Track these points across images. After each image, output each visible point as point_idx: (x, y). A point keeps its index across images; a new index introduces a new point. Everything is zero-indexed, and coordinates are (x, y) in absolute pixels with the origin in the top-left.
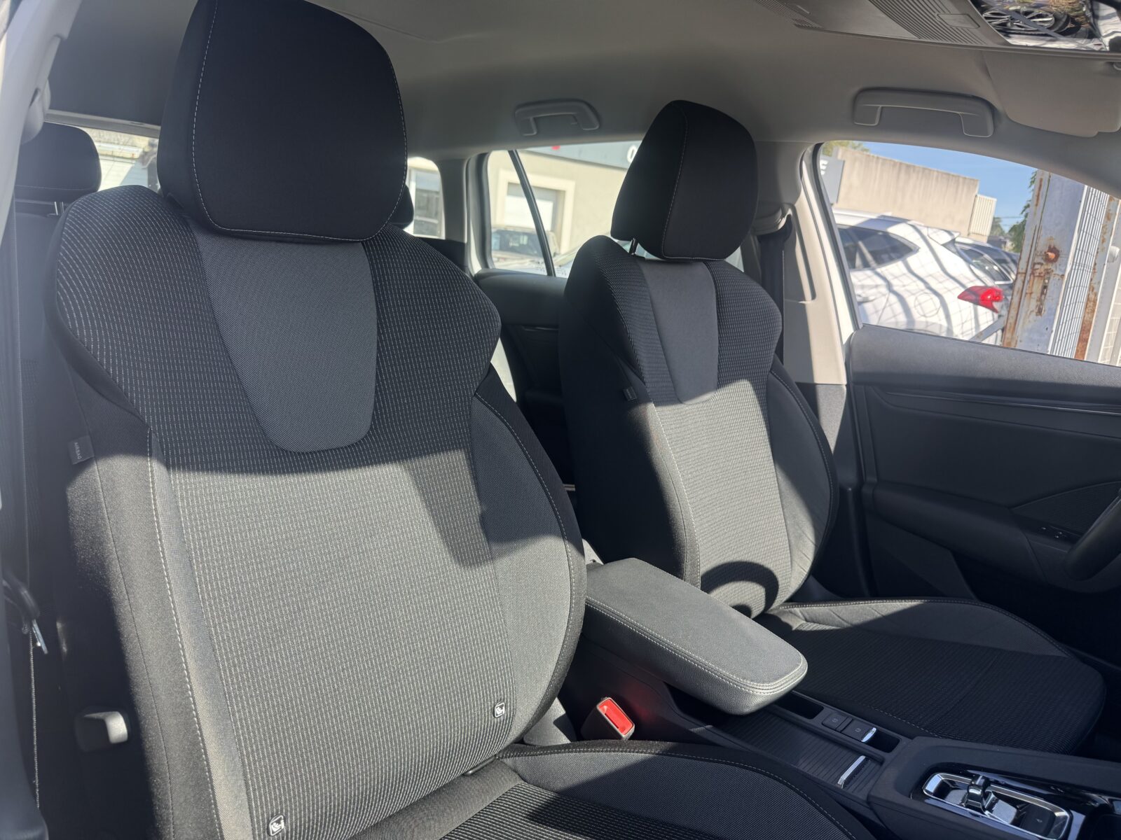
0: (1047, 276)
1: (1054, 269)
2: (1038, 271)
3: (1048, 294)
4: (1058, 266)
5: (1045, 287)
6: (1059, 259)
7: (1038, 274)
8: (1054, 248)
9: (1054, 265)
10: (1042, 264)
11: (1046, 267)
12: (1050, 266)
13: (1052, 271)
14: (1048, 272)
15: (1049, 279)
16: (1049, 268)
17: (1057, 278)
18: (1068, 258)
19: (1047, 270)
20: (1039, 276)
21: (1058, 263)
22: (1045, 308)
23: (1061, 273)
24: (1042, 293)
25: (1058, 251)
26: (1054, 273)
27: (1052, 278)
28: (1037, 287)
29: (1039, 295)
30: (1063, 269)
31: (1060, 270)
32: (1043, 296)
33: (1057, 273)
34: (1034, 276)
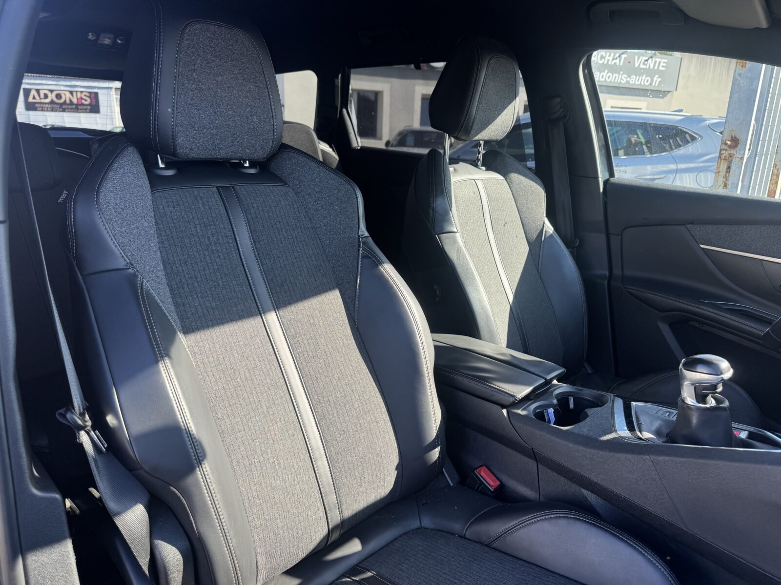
0: (730, 159)
1: (735, 153)
2: (724, 155)
3: (731, 173)
4: (738, 151)
5: (729, 168)
6: (739, 145)
7: (723, 158)
8: (735, 137)
9: (735, 150)
10: (726, 150)
11: (729, 152)
12: (733, 151)
13: (734, 155)
14: (731, 156)
15: (732, 160)
16: (731, 152)
17: (737, 160)
18: (746, 144)
19: (730, 154)
20: (725, 159)
21: (738, 149)
22: (729, 183)
23: (740, 157)
24: (727, 172)
25: (738, 140)
26: (735, 156)
27: (734, 160)
28: (723, 166)
29: (725, 173)
30: (742, 153)
31: (740, 154)
32: (728, 174)
33: (738, 156)
34: (721, 159)
